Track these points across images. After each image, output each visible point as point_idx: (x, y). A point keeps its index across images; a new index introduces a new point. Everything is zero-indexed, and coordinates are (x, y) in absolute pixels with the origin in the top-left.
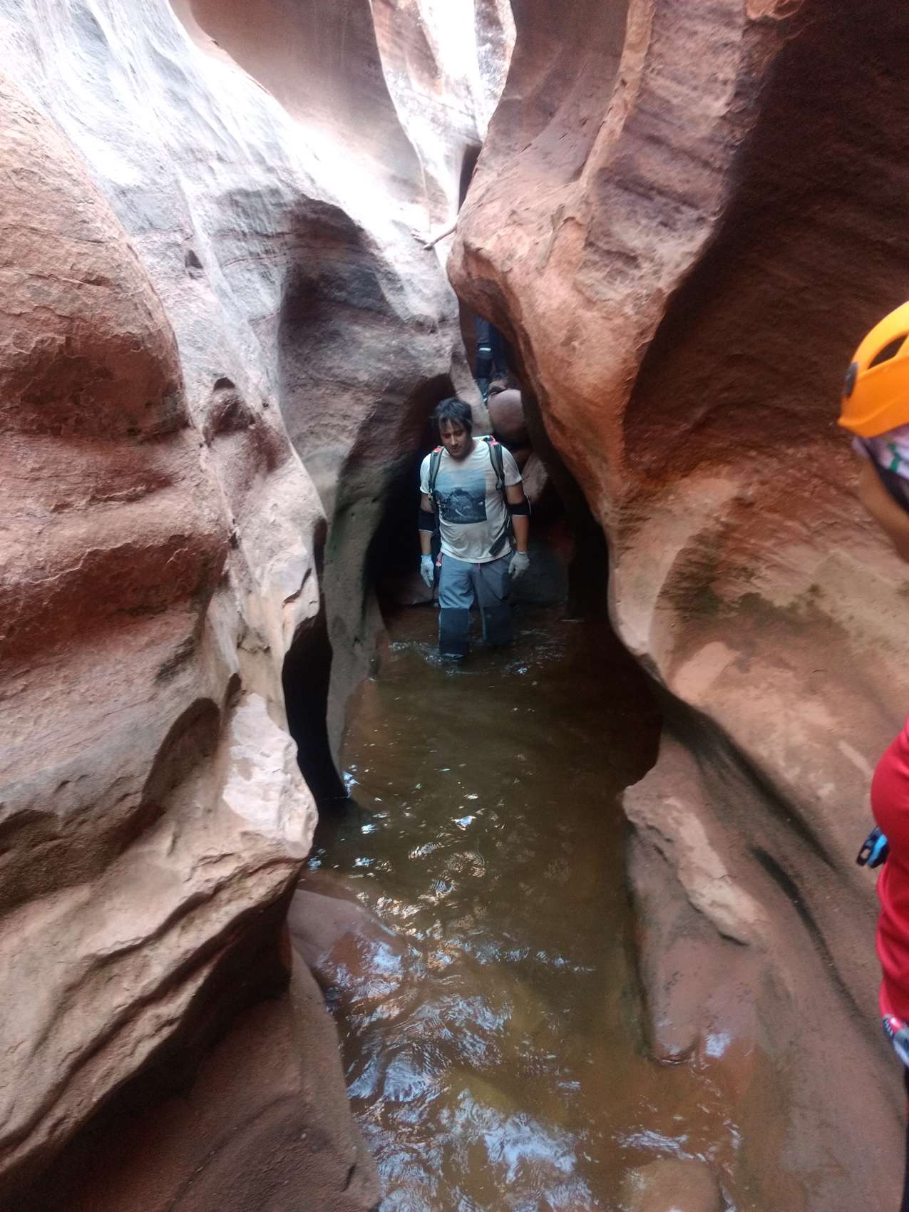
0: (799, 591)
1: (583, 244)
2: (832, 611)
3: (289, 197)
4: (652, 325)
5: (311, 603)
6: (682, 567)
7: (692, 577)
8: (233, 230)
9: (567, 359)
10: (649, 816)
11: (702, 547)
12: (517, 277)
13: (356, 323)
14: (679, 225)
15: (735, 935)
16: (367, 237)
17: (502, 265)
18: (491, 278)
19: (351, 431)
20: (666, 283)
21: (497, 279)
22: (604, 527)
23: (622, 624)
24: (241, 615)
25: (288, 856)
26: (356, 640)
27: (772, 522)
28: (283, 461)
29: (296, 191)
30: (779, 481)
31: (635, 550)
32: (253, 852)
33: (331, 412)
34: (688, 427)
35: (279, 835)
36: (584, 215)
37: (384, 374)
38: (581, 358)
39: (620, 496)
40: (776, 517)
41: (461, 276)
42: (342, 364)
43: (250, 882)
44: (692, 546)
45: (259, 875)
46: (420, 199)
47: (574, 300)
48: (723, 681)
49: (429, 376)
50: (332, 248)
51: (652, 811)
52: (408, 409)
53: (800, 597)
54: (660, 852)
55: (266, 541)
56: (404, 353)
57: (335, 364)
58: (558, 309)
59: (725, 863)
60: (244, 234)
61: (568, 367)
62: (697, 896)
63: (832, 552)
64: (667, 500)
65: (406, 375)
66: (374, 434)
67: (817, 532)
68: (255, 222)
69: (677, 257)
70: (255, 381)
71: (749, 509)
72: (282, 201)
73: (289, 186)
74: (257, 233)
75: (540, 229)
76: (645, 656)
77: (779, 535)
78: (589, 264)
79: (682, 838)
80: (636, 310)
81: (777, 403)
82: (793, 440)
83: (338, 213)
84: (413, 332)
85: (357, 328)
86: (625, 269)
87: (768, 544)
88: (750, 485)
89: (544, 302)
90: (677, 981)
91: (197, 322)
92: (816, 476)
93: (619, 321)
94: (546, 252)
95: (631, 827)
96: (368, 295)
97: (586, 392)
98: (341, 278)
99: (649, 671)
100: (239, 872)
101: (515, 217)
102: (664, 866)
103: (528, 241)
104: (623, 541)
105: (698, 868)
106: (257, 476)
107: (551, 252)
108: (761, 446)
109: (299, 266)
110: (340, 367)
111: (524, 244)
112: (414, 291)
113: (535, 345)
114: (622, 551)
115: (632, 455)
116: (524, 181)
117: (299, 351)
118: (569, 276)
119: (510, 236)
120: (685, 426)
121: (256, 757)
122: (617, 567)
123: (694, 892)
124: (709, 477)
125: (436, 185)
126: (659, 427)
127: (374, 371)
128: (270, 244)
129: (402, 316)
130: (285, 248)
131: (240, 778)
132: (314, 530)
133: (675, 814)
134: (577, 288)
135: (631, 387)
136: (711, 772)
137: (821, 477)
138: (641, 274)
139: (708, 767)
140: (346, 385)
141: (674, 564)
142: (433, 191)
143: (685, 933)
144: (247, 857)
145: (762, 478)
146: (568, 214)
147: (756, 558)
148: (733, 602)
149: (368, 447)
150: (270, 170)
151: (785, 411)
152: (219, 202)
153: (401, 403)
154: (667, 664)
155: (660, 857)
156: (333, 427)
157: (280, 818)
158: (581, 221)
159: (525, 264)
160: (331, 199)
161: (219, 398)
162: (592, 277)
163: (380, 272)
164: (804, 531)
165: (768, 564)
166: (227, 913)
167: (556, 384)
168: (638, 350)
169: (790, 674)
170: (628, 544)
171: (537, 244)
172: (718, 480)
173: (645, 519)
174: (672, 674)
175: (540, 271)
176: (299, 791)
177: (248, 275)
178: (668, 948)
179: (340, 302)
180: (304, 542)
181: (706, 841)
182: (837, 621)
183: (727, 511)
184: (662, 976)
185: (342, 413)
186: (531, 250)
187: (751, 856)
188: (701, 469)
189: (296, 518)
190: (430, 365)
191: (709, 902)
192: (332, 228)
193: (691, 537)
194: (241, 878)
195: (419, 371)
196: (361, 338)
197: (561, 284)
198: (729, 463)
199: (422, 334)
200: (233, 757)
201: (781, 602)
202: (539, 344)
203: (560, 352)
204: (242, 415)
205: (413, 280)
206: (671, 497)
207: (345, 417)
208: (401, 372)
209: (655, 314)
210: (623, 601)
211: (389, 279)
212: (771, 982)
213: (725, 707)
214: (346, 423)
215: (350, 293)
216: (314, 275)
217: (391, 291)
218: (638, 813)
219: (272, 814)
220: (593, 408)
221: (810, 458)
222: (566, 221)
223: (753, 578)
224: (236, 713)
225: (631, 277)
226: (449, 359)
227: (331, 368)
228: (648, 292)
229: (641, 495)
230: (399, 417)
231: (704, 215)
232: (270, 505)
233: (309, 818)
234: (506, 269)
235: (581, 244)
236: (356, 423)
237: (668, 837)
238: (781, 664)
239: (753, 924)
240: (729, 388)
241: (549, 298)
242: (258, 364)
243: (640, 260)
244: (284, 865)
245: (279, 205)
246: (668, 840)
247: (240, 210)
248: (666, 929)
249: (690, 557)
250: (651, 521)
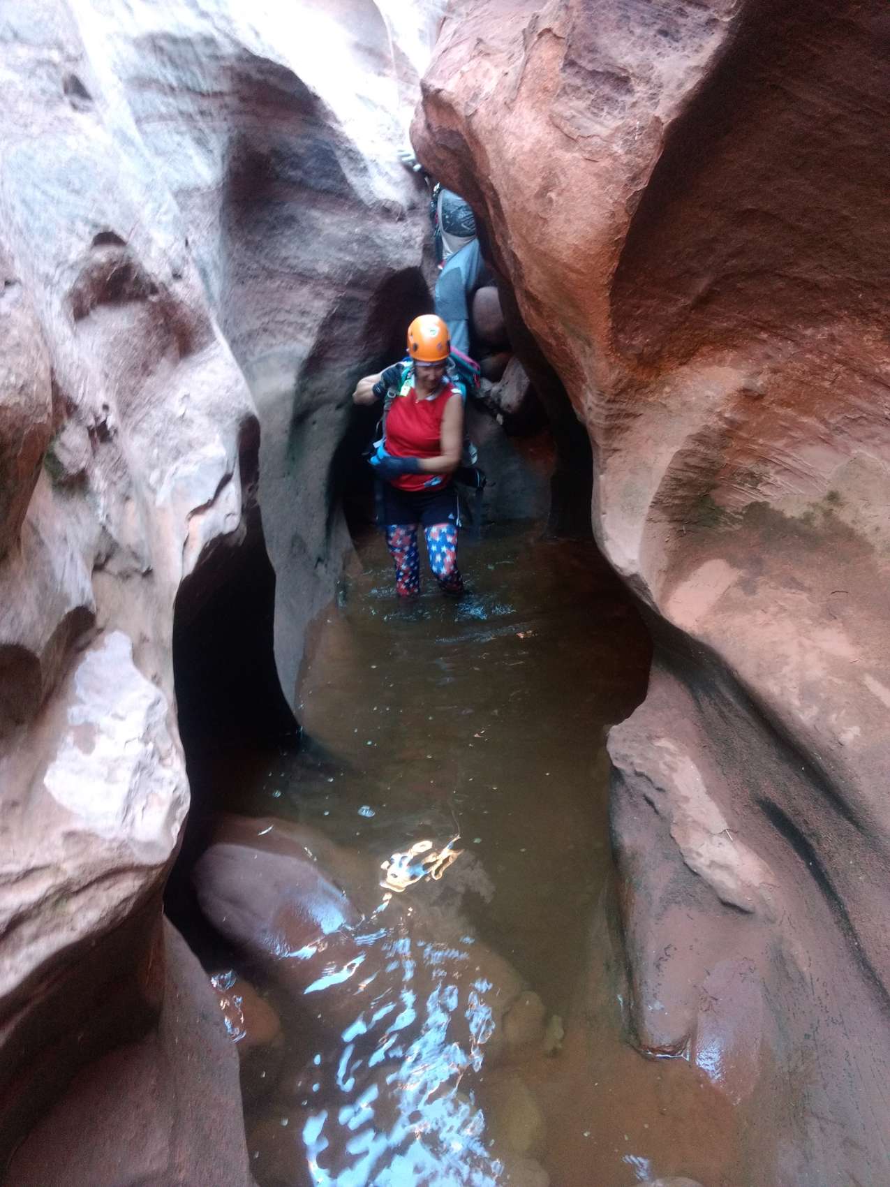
0: (816, 499)
1: (561, 64)
2: (853, 522)
3: (228, 49)
4: (647, 166)
5: (228, 515)
6: (679, 472)
7: (689, 484)
8: (156, 81)
9: (542, 215)
10: (637, 761)
11: (702, 449)
12: (483, 121)
13: (314, 207)
14: (683, 32)
15: (737, 902)
16: (324, 107)
17: (465, 109)
18: (454, 129)
19: (310, 329)
20: (665, 109)
21: (460, 127)
22: (588, 426)
23: (607, 539)
24: (104, 528)
25: (136, 863)
26: (319, 560)
27: (785, 418)
28: (202, 346)
29: (236, 43)
30: (793, 369)
31: (623, 453)
32: (81, 861)
33: (288, 308)
34: (689, 302)
35: (123, 834)
36: (563, 25)
37: (346, 266)
38: (558, 213)
39: (606, 386)
40: (790, 411)
41: (424, 139)
42: (299, 253)
43: (73, 906)
44: (691, 447)
45: (91, 892)
46: (387, 71)
47: (550, 138)
48: (725, 605)
49: (397, 268)
50: (284, 119)
51: (641, 755)
52: (374, 305)
53: (815, 505)
54: (650, 803)
55: (170, 439)
56: (369, 243)
57: (291, 253)
58: (531, 151)
59: (725, 815)
60: (172, 89)
61: (543, 225)
62: (694, 855)
63: (854, 452)
64: (661, 393)
65: (371, 266)
66: (336, 334)
67: (837, 429)
68: (185, 74)
69: (681, 75)
70: (162, 244)
71: (757, 403)
72: (219, 54)
73: (227, 36)
74: (188, 89)
75: (510, 58)
76: (635, 576)
77: (793, 434)
78: (568, 90)
79: (676, 787)
80: (627, 148)
81: (795, 271)
82: (813, 318)
83: (288, 76)
84: (378, 218)
85: (315, 213)
86: (614, 95)
87: (779, 444)
88: (760, 373)
89: (514, 144)
90: (669, 956)
91: (74, 159)
92: (838, 361)
93: (605, 163)
94: (517, 80)
95: (616, 774)
96: (326, 175)
97: (566, 256)
98: (295, 155)
99: (639, 594)
100: (55, 893)
101: (481, 47)
102: (655, 820)
103: (495, 74)
104: (610, 442)
105: (694, 821)
106: (163, 360)
107: (522, 79)
108: (775, 327)
109: (244, 136)
110: (296, 257)
111: (490, 79)
112: (380, 173)
113: (504, 202)
114: (607, 454)
115: (621, 336)
116: (495, 18)
117: (249, 237)
118: (543, 108)
119: (475, 70)
120: (684, 301)
121: (104, 721)
122: (602, 473)
123: (691, 851)
124: (710, 365)
125: (408, 63)
126: (654, 302)
127: (335, 262)
128: (206, 104)
129: (366, 201)
130: (225, 111)
131: (77, 752)
132: (239, 429)
133: (668, 758)
134: (554, 122)
135: (621, 247)
136: (711, 711)
137: (844, 363)
138: (634, 100)
139: (705, 702)
140: (304, 277)
141: (670, 468)
142: (405, 70)
143: (679, 899)
144: (70, 869)
145: (773, 365)
146: (544, 25)
147: (765, 461)
148: (737, 513)
149: (330, 347)
150: (204, 15)
151: (805, 281)
152: (137, 44)
153: (366, 298)
154: (660, 585)
155: (649, 808)
156: (290, 324)
157: (127, 809)
158: (559, 34)
159: (492, 101)
160: (280, 57)
161: (102, 255)
162: (573, 107)
163: (339, 149)
164: (822, 428)
165: (778, 468)
166: (29, 957)
167: (529, 248)
168: (629, 200)
169: (804, 596)
170: (615, 445)
171: (507, 74)
172: (721, 369)
173: (636, 416)
174: (665, 596)
175: (509, 106)
176: (164, 766)
177: (177, 138)
178: (659, 917)
179: (294, 183)
180: (224, 442)
181: (703, 789)
182: (860, 532)
183: (732, 405)
184: (653, 950)
185: (299, 308)
186: (500, 83)
187: (757, 808)
188: (703, 355)
189: (214, 413)
190: (397, 256)
191: (708, 863)
192: (282, 93)
193: (690, 436)
194: (57, 901)
195: (386, 262)
196: (320, 225)
197: (535, 120)
198: (735, 347)
199: (388, 222)
200: (70, 722)
201: (793, 511)
202: (508, 200)
203: (533, 206)
204: (138, 281)
205: (378, 161)
206: (667, 389)
207: (303, 313)
208: (365, 263)
209: (650, 152)
210: (609, 513)
211: (351, 158)
212: (780, 960)
213: (728, 634)
214: (304, 320)
215: (306, 173)
216: (264, 149)
217: (352, 173)
218: (624, 758)
219: (117, 804)
220: (573, 276)
221: (832, 339)
222: (541, 35)
223: (759, 485)
224: (84, 658)
225: (621, 104)
226: (420, 251)
227: (286, 258)
228: (643, 124)
229: (632, 387)
230: (364, 315)
231: (716, 16)
232: (180, 394)
233: (176, 803)
234: (470, 112)
235: (560, 63)
236: (315, 321)
237: (660, 786)
238: (794, 584)
239: (758, 888)
240: (740, 253)
241: (519, 138)
242: (170, 228)
243: (633, 81)
244: (131, 875)
245: (216, 58)
246: (660, 790)
247: (166, 59)
248: (657, 894)
249: (689, 460)
250: (642, 418)
